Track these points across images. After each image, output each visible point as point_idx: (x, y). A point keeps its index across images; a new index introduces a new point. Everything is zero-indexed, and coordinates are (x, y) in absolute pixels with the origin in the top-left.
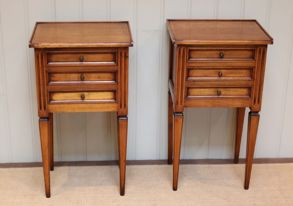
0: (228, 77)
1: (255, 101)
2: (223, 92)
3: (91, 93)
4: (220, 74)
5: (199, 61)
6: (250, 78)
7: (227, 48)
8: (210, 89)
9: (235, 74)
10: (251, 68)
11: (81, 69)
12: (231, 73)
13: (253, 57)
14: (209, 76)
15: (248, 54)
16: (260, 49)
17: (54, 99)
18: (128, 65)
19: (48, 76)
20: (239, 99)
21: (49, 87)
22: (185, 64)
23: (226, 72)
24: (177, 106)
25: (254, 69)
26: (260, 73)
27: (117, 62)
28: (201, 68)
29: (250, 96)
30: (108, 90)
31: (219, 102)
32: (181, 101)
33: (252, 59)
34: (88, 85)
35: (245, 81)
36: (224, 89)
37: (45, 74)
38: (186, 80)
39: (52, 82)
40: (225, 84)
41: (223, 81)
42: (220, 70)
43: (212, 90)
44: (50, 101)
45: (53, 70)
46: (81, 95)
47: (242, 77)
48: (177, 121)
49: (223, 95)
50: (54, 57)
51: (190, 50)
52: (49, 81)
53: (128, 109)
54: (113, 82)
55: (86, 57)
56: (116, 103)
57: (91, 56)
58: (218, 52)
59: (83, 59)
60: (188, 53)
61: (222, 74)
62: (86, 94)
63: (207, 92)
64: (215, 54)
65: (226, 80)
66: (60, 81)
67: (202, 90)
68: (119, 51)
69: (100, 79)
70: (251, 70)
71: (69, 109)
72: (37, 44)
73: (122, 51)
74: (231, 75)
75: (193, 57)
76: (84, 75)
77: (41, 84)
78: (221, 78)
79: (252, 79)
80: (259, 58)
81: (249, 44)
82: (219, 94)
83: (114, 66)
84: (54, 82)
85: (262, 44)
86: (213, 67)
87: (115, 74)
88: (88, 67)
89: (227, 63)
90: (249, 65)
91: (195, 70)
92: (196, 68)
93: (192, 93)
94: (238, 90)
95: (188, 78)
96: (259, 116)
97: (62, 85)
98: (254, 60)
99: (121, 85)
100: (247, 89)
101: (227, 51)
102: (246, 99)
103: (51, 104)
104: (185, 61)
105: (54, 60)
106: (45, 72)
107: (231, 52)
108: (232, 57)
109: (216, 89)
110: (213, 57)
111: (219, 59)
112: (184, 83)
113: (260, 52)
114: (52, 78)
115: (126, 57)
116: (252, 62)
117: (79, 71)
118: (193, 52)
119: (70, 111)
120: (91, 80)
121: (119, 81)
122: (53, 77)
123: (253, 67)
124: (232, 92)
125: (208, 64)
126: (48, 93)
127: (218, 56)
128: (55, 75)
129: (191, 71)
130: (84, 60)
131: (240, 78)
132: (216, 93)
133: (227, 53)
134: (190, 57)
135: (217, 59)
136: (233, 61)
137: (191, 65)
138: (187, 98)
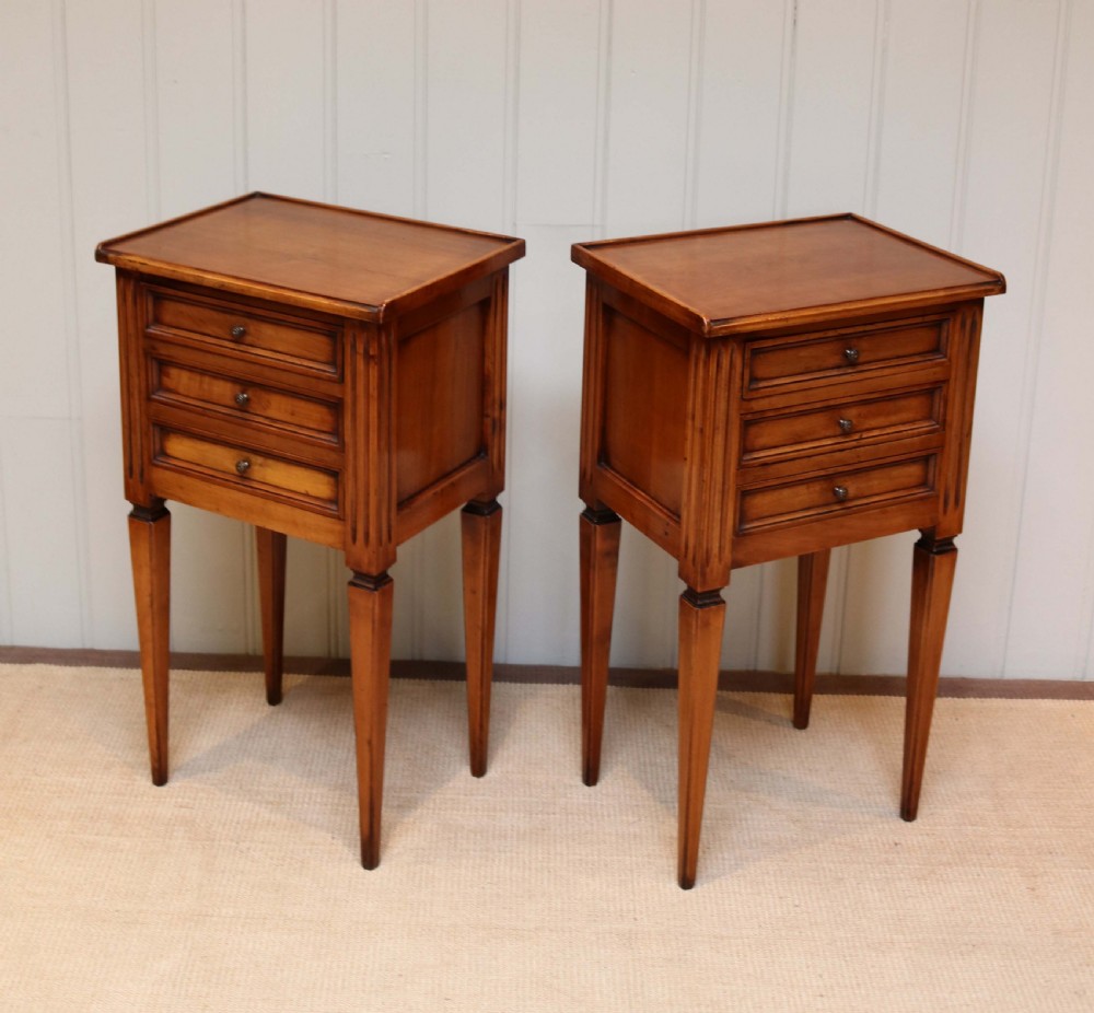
0: (867, 430)
1: (947, 502)
5: (783, 389)
6: (933, 424)
9: (888, 415)
12: (876, 415)
20: (903, 503)
23: (859, 415)
28: (787, 411)
29: (932, 488)
41: (855, 448)
51: (755, 352)
60: (747, 361)
61: (850, 424)
75: (762, 377)
86: (825, 404)
96: (955, 551)
100: (919, 463)
104: (737, 393)
110: (823, 368)
118: (762, 355)
124: (876, 482)
131: (902, 428)
134: (754, 379)
135: (835, 372)
136: (886, 372)
137: (757, 405)
138: (740, 535)
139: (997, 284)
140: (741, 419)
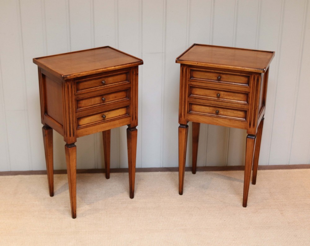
0: (226, 99)
1: (250, 125)
2: (222, 112)
4: (218, 95)
5: (199, 81)
6: (246, 102)
7: (224, 72)
8: (210, 107)
10: (247, 93)
12: (229, 96)
13: (248, 83)
14: (209, 96)
15: (244, 79)
16: (254, 77)
22: (187, 82)
23: (224, 94)
24: (181, 119)
25: (249, 94)
26: (254, 99)
31: (217, 121)
32: (184, 115)
33: (248, 85)
35: (241, 104)
36: (222, 109)
38: (189, 97)
40: (223, 105)
41: (221, 102)
42: (219, 92)
43: (212, 109)
47: (239, 100)
48: (181, 132)
49: (221, 115)
51: (191, 70)
58: (215, 75)
60: (190, 72)
61: (220, 95)
63: (207, 110)
65: (223, 101)
67: (203, 107)
70: (247, 95)
74: (228, 98)
78: (219, 99)
80: (254, 85)
82: (217, 113)
85: (254, 71)
89: (223, 86)
90: (244, 90)
91: (197, 89)
92: (197, 86)
93: (194, 109)
94: (235, 112)
95: (190, 95)
100: (243, 112)
101: (224, 75)
107: (229, 76)
108: (229, 81)
109: (215, 108)
110: (212, 79)
111: (217, 81)
112: (186, 99)
113: (254, 79)
116: (247, 88)
118: (195, 72)
123: (249, 92)
124: (229, 113)
125: (207, 84)
127: (216, 78)
129: (194, 89)
132: (215, 112)
134: (191, 77)
135: (215, 81)
137: (193, 83)
140: (189, 85)
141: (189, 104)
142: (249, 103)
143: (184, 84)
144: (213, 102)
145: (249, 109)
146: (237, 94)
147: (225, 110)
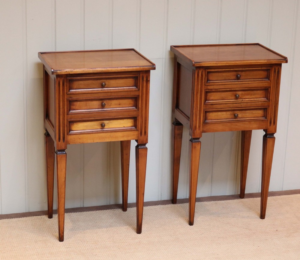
0: (245, 99)
1: (270, 123)
2: (240, 114)
3: (111, 121)
4: (237, 95)
5: (217, 84)
6: (265, 99)
7: (243, 69)
8: (227, 112)
9: (251, 95)
10: (267, 88)
11: (101, 96)
12: (248, 95)
13: (268, 77)
14: (226, 99)
15: (263, 74)
16: (275, 69)
17: (73, 129)
18: (149, 89)
19: (68, 104)
20: (256, 121)
21: (70, 116)
22: (203, 87)
23: (242, 94)
24: (195, 132)
25: (269, 89)
26: (275, 93)
27: (138, 87)
28: (219, 90)
29: (266, 118)
30: (129, 116)
31: (236, 125)
32: (199, 127)
33: (268, 80)
34: (109, 112)
35: (261, 102)
36: (240, 112)
37: (66, 102)
38: (204, 104)
39: (72, 111)
40: (242, 106)
41: (240, 103)
42: (237, 92)
43: (229, 113)
44: (69, 131)
45: (74, 98)
46: (101, 123)
47: (258, 98)
48: (195, 147)
49: (239, 118)
50: (76, 84)
51: (208, 72)
52: (70, 110)
53: (148, 136)
54: (134, 108)
55: (107, 82)
56: (137, 130)
57: (113, 82)
58: (235, 73)
59: (105, 84)
60: (206, 75)
61: (239, 96)
62: (106, 122)
63: (223, 116)
64: (232, 75)
65: (243, 102)
66: (80, 109)
67: (219, 113)
68: (141, 75)
69: (120, 106)
70: (266, 90)
71: (88, 140)
72: (60, 70)
73: (144, 75)
74: (247, 97)
75: (210, 80)
76: (105, 102)
77: (61, 113)
78: (238, 100)
79: (267, 99)
80: (274, 78)
81: (265, 63)
82: (236, 117)
83: (135, 91)
84: (74, 111)
85: (277, 63)
86: (230, 89)
87: (136, 100)
88: (110, 93)
89: (243, 85)
90: (265, 86)
91: (212, 93)
92: (214, 91)
93: (209, 117)
94: (255, 112)
95: (206, 101)
96: (275, 138)
97: (82, 113)
98: (269, 80)
99: (142, 111)
100: (262, 110)
101: (243, 72)
102: (262, 121)
103: (71, 135)
104: (204, 84)
105: (75, 87)
106: (65, 100)
107: (247, 73)
108: (249, 78)
109: (233, 112)
110: (230, 79)
111: (236, 81)
112: (202, 107)
113: (275, 71)
114: (73, 107)
115: (148, 81)
116: (267, 82)
117: (101, 98)
118: (211, 74)
119: (89, 141)
120: (112, 107)
121: (140, 106)
122: (74, 105)
123: (269, 87)
124: (248, 114)
125: (225, 86)
126: (68, 122)
127: (234, 77)
128: (75, 103)
129: (209, 94)
130: (106, 86)
131: (256, 99)
132: (233, 116)
133: (243, 74)
134: (208, 80)
135: (234, 81)
136: (250, 82)
137: (209, 87)
138: (205, 123)
139: (285, 60)
140: (205, 91)
141: (204, 113)
142: (269, 99)
143: (199, 90)
144: (231, 105)
145: (269, 106)
146: (255, 92)
147: (243, 111)
